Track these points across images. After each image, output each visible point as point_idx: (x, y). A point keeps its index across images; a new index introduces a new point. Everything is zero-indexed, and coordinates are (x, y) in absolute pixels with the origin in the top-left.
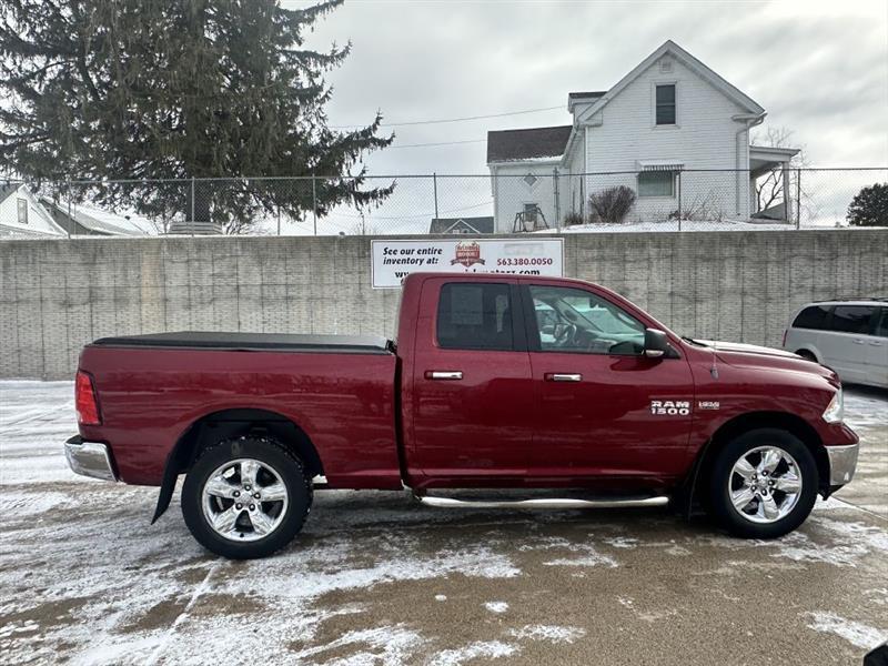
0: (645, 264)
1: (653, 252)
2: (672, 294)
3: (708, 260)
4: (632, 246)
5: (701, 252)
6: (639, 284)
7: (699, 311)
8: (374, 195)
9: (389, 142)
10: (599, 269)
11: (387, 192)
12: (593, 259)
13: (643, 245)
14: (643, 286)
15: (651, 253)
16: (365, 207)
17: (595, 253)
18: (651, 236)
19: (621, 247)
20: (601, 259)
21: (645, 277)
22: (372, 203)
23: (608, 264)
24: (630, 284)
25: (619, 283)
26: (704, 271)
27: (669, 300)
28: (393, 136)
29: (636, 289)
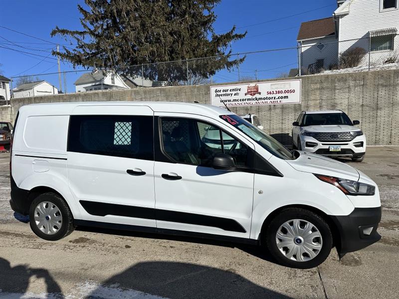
0: (347, 90)
1: (352, 83)
2: (362, 105)
3: (386, 86)
4: (339, 81)
5: (382, 82)
6: (343, 101)
7: (379, 114)
8: (235, 62)
9: (244, 35)
10: (320, 94)
11: (241, 60)
12: (317, 89)
13: (346, 80)
14: (346, 102)
15: (351, 84)
16: (231, 69)
17: (318, 86)
18: (350, 75)
19: (333, 81)
20: (322, 89)
21: (347, 97)
22: (235, 66)
23: (325, 92)
24: (338, 101)
25: (332, 101)
26: (383, 92)
27: (360, 109)
28: (246, 32)
29: (341, 103)
